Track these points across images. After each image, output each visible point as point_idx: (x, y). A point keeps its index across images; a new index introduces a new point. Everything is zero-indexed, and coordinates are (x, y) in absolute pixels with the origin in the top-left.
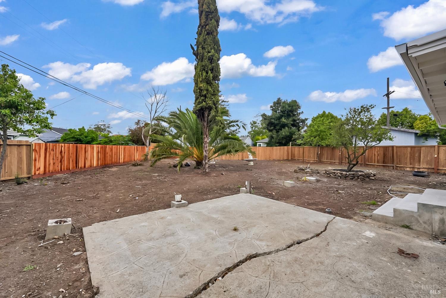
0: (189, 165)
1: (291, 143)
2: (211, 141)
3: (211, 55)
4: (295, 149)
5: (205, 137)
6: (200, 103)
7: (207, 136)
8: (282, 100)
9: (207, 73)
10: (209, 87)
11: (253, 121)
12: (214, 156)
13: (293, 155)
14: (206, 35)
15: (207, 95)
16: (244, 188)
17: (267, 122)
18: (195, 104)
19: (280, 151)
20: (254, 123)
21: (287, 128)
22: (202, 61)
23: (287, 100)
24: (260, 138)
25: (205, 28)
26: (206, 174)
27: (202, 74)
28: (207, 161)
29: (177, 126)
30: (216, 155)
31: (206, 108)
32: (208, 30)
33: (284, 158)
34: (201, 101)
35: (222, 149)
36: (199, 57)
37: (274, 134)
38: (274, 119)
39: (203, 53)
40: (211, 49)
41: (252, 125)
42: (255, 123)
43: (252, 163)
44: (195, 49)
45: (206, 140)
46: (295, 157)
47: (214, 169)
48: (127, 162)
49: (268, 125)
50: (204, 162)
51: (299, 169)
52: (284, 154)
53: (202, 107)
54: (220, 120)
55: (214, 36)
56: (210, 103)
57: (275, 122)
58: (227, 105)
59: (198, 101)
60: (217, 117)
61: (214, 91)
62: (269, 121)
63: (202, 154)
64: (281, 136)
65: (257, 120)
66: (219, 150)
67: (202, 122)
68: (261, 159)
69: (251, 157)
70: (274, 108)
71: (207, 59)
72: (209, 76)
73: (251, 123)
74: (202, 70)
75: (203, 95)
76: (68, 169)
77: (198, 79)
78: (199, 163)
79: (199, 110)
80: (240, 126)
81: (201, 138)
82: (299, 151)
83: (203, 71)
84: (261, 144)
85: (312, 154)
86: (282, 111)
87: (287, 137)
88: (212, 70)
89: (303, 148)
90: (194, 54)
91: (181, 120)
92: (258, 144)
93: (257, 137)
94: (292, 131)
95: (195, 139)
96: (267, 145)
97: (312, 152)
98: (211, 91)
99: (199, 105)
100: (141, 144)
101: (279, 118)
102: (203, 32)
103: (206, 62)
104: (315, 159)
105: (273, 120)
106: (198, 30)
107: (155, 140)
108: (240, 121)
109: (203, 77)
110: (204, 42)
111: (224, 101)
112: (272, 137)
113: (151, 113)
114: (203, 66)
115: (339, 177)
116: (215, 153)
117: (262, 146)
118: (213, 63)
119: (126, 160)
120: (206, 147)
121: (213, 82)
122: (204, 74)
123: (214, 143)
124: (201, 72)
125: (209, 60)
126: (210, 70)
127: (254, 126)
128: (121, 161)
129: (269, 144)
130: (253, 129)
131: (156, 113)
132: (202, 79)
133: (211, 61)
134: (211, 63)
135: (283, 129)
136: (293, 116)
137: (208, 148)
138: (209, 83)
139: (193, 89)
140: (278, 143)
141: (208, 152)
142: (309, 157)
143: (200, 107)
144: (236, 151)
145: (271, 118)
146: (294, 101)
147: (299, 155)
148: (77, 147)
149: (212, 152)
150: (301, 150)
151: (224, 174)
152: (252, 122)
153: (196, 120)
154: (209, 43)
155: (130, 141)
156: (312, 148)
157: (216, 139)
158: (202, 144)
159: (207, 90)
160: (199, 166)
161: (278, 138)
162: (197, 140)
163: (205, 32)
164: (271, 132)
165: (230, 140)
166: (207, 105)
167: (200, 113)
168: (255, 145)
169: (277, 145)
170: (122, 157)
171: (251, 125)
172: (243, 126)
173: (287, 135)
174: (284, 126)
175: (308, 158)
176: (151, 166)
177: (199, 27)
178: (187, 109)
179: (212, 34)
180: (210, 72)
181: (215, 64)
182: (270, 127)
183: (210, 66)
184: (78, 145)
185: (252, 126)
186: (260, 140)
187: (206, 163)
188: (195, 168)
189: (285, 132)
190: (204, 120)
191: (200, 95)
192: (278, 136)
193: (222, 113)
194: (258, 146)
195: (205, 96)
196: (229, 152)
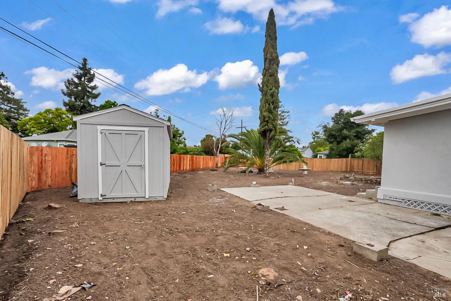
0: (252, 172)
1: (350, 155)
2: (271, 153)
3: (273, 92)
4: (354, 161)
5: (266, 151)
6: (263, 126)
7: (268, 150)
8: (345, 111)
9: (269, 105)
10: (270, 115)
11: (315, 131)
12: (273, 165)
13: (352, 167)
14: (269, 77)
15: (269, 121)
16: (292, 183)
17: (327, 134)
18: (259, 127)
19: (338, 162)
20: (315, 133)
21: (348, 140)
22: (266, 96)
23: (350, 111)
24: (322, 149)
25: (268, 71)
26: (266, 177)
27: (265, 106)
28: (267, 168)
29: (245, 142)
30: (275, 164)
31: (268, 130)
32: (271, 73)
33: (342, 169)
34: (264, 125)
35: (279, 160)
36: (263, 93)
37: (334, 146)
38: (335, 131)
39: (267, 90)
40: (273, 87)
41: (314, 135)
42: (317, 133)
43: (306, 172)
44: (261, 86)
45: (267, 153)
46: (353, 169)
47: (273, 175)
48: (204, 168)
49: (328, 137)
50: (265, 169)
51: (344, 177)
52: (342, 166)
53: (265, 129)
54: (278, 139)
55: (275, 76)
56: (271, 126)
57: (335, 134)
58: (287, 115)
59: (262, 125)
60: (276, 136)
61: (274, 118)
62: (329, 133)
63: (263, 163)
64: (341, 148)
65: (320, 130)
66: (276, 161)
67: (264, 140)
68: (318, 170)
69: (305, 167)
70: (336, 119)
71: (270, 95)
72: (271, 107)
73: (312, 133)
74: (265, 102)
75: (266, 121)
76: (176, 171)
77: (262, 109)
78: (261, 170)
79: (263, 132)
80: (295, 141)
81: (263, 151)
82: (359, 163)
83: (267, 103)
84: (322, 156)
85: (371, 166)
86: (344, 123)
87: (348, 149)
88: (273, 103)
89: (362, 161)
90: (260, 90)
91: (248, 137)
92: (319, 155)
93: (319, 148)
94: (354, 143)
95: (259, 152)
96: (327, 157)
97: (371, 164)
98: (272, 118)
99: (263, 128)
100: (211, 154)
101: (341, 130)
102: (267, 74)
103: (269, 97)
104: (375, 172)
105: (334, 133)
106: (263, 72)
107: (228, 152)
108: (295, 137)
109: (266, 108)
110: (268, 82)
111: (285, 111)
112: (332, 149)
113: (220, 130)
114: (266, 99)
115: (374, 183)
116: (274, 162)
117: (323, 158)
118: (274, 98)
119: (204, 166)
120: (267, 158)
121: (274, 111)
122: (267, 106)
123: (273, 155)
124: (265, 104)
125: (271, 95)
126: (272, 103)
127: (316, 137)
128: (201, 167)
129: (329, 156)
130: (315, 139)
131: (224, 129)
132: (266, 109)
133: (273, 96)
134: (272, 97)
135: (344, 141)
136: (357, 128)
137: (269, 159)
138: (270, 112)
139: (259, 116)
140: (338, 155)
141: (268, 162)
142: (368, 169)
143: (263, 129)
144: (291, 162)
145: (332, 130)
146: (359, 111)
147: (358, 168)
148: (180, 156)
149: (271, 162)
150: (361, 162)
151: (280, 177)
152: (314, 133)
153: (259, 138)
154: (271, 83)
155: (202, 152)
156: (372, 161)
157: (274, 151)
158: (263, 155)
159: (269, 117)
160: (260, 172)
161: (338, 150)
162: (260, 152)
163: (268, 74)
164: (331, 144)
165: (286, 153)
166: (269, 128)
167: (264, 133)
168: (315, 156)
169: (337, 157)
170: (202, 164)
171: (312, 136)
172: (297, 141)
173: (348, 147)
174: (345, 138)
175: (367, 171)
176: (224, 172)
177: (264, 70)
178: (252, 129)
179: (273, 75)
180: (271, 104)
181: (275, 98)
182: (331, 139)
183: (272, 100)
184: (181, 155)
185: (314, 137)
186: (322, 151)
187: (267, 170)
188: (258, 174)
189: (346, 144)
190: (266, 139)
191: (264, 120)
192: (338, 148)
193: (280, 133)
194: (318, 157)
195: (267, 122)
196: (285, 162)
